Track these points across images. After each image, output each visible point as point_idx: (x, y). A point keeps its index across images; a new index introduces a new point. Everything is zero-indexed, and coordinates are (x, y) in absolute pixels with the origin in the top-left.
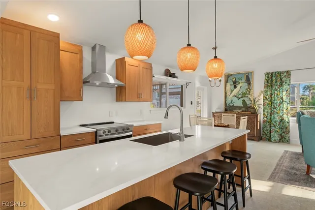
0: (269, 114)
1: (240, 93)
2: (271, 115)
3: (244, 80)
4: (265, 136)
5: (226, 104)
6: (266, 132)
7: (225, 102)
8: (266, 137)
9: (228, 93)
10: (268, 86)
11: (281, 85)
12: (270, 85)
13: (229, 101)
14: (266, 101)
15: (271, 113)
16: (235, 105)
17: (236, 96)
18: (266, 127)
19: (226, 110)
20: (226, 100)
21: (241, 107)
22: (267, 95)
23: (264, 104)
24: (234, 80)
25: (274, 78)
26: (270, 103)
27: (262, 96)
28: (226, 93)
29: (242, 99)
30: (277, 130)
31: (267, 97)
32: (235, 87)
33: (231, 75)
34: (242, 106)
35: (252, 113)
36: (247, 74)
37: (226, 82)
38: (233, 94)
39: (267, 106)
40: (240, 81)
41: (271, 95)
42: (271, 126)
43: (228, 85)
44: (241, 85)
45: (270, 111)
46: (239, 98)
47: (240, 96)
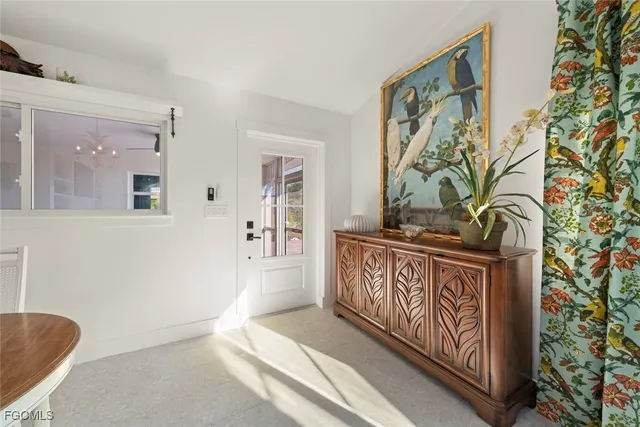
0: (590, 263)
1: (432, 148)
2: (602, 268)
3: (446, 88)
4: (557, 396)
5: (386, 201)
6: (568, 376)
7: (384, 194)
8: (568, 406)
9: (393, 158)
10: (580, 73)
12: (596, 59)
13: (394, 190)
14: (564, 174)
15: (605, 256)
16: (412, 206)
17: (415, 166)
18: (562, 339)
19: (387, 224)
20: (386, 186)
21: (435, 211)
22: (574, 134)
23: (547, 190)
24: (410, 98)
26: (600, 186)
27: (537, 139)
28: (386, 158)
29: (439, 175)
31: (579, 147)
32: (415, 127)
33: (401, 82)
34: (439, 205)
36: (459, 54)
37: (387, 114)
38: (407, 158)
39: (572, 209)
40: (434, 97)
41: (608, 126)
42: (602, 349)
43: (393, 122)
44: (434, 112)
45: (596, 241)
46: (427, 174)
47: (431, 165)
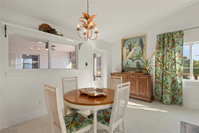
0: (161, 76)
1: (135, 55)
2: (162, 77)
3: (138, 44)
4: (157, 97)
5: (122, 66)
6: (158, 93)
7: (122, 64)
8: (158, 98)
9: (125, 56)
10: (160, 48)
11: (173, 45)
12: (161, 46)
13: (125, 64)
14: (158, 62)
15: (163, 75)
16: (130, 67)
17: (131, 59)
18: (158, 88)
19: (123, 71)
20: (122, 63)
21: (135, 68)
22: (159, 57)
23: (155, 65)
24: (129, 44)
25: (166, 39)
26: (162, 65)
27: (154, 57)
28: (122, 56)
29: (136, 61)
30: (168, 91)
31: (160, 59)
32: (130, 50)
33: (127, 40)
35: (144, 74)
36: (140, 38)
37: (123, 46)
38: (129, 56)
39: (159, 68)
40: (135, 45)
41: (163, 56)
42: (162, 88)
43: (124, 48)
44: (135, 48)
45: (162, 72)
46: (133, 61)
47: (134, 59)
